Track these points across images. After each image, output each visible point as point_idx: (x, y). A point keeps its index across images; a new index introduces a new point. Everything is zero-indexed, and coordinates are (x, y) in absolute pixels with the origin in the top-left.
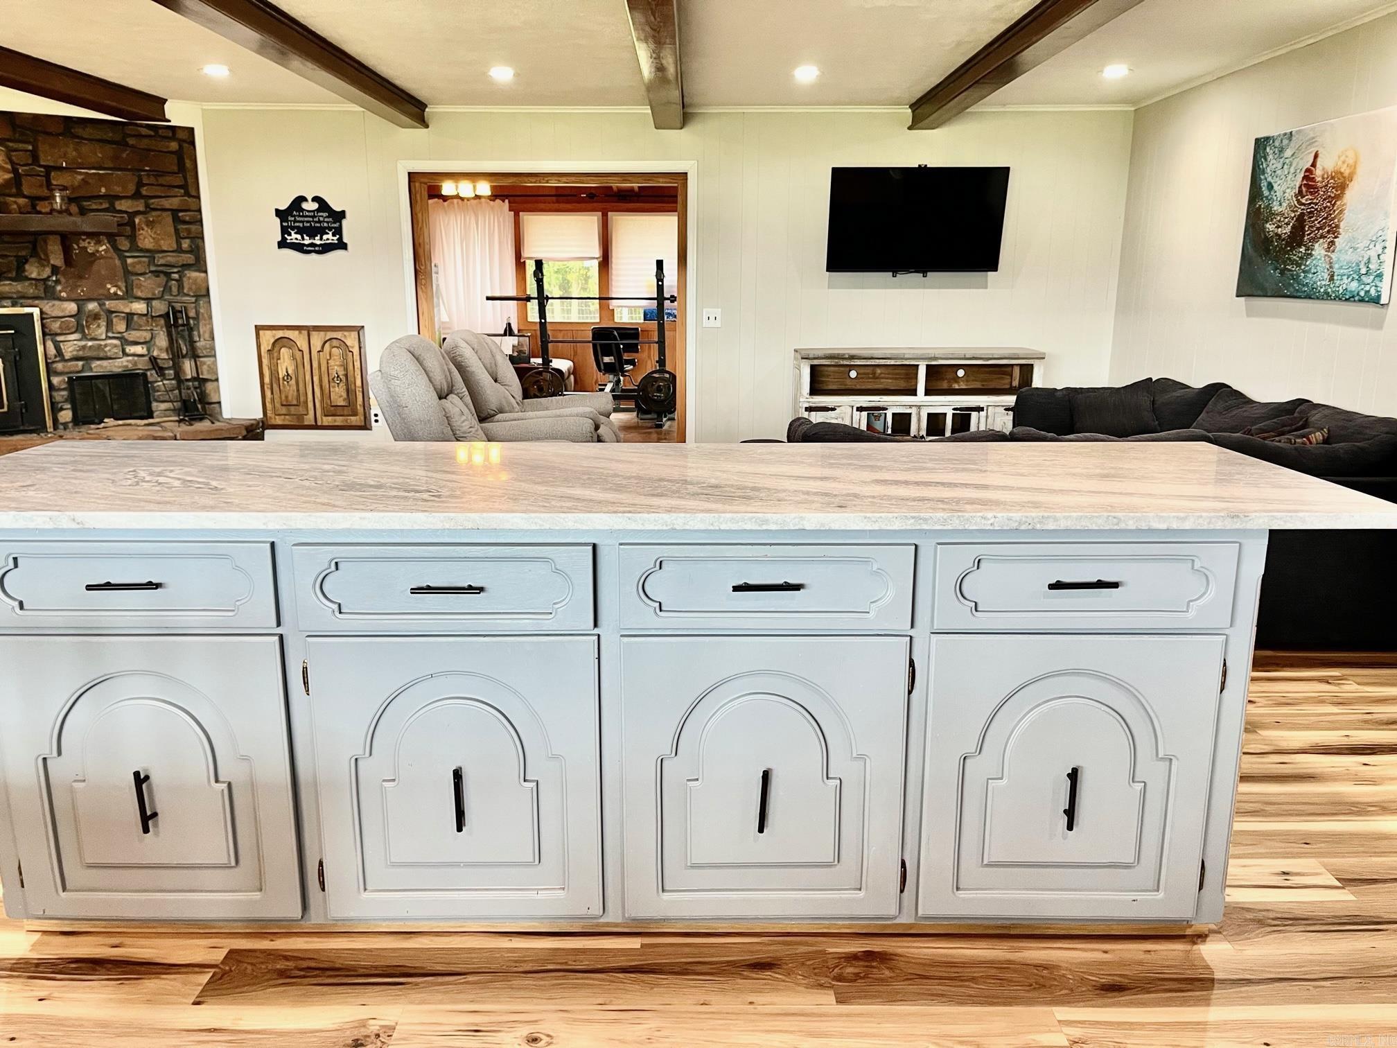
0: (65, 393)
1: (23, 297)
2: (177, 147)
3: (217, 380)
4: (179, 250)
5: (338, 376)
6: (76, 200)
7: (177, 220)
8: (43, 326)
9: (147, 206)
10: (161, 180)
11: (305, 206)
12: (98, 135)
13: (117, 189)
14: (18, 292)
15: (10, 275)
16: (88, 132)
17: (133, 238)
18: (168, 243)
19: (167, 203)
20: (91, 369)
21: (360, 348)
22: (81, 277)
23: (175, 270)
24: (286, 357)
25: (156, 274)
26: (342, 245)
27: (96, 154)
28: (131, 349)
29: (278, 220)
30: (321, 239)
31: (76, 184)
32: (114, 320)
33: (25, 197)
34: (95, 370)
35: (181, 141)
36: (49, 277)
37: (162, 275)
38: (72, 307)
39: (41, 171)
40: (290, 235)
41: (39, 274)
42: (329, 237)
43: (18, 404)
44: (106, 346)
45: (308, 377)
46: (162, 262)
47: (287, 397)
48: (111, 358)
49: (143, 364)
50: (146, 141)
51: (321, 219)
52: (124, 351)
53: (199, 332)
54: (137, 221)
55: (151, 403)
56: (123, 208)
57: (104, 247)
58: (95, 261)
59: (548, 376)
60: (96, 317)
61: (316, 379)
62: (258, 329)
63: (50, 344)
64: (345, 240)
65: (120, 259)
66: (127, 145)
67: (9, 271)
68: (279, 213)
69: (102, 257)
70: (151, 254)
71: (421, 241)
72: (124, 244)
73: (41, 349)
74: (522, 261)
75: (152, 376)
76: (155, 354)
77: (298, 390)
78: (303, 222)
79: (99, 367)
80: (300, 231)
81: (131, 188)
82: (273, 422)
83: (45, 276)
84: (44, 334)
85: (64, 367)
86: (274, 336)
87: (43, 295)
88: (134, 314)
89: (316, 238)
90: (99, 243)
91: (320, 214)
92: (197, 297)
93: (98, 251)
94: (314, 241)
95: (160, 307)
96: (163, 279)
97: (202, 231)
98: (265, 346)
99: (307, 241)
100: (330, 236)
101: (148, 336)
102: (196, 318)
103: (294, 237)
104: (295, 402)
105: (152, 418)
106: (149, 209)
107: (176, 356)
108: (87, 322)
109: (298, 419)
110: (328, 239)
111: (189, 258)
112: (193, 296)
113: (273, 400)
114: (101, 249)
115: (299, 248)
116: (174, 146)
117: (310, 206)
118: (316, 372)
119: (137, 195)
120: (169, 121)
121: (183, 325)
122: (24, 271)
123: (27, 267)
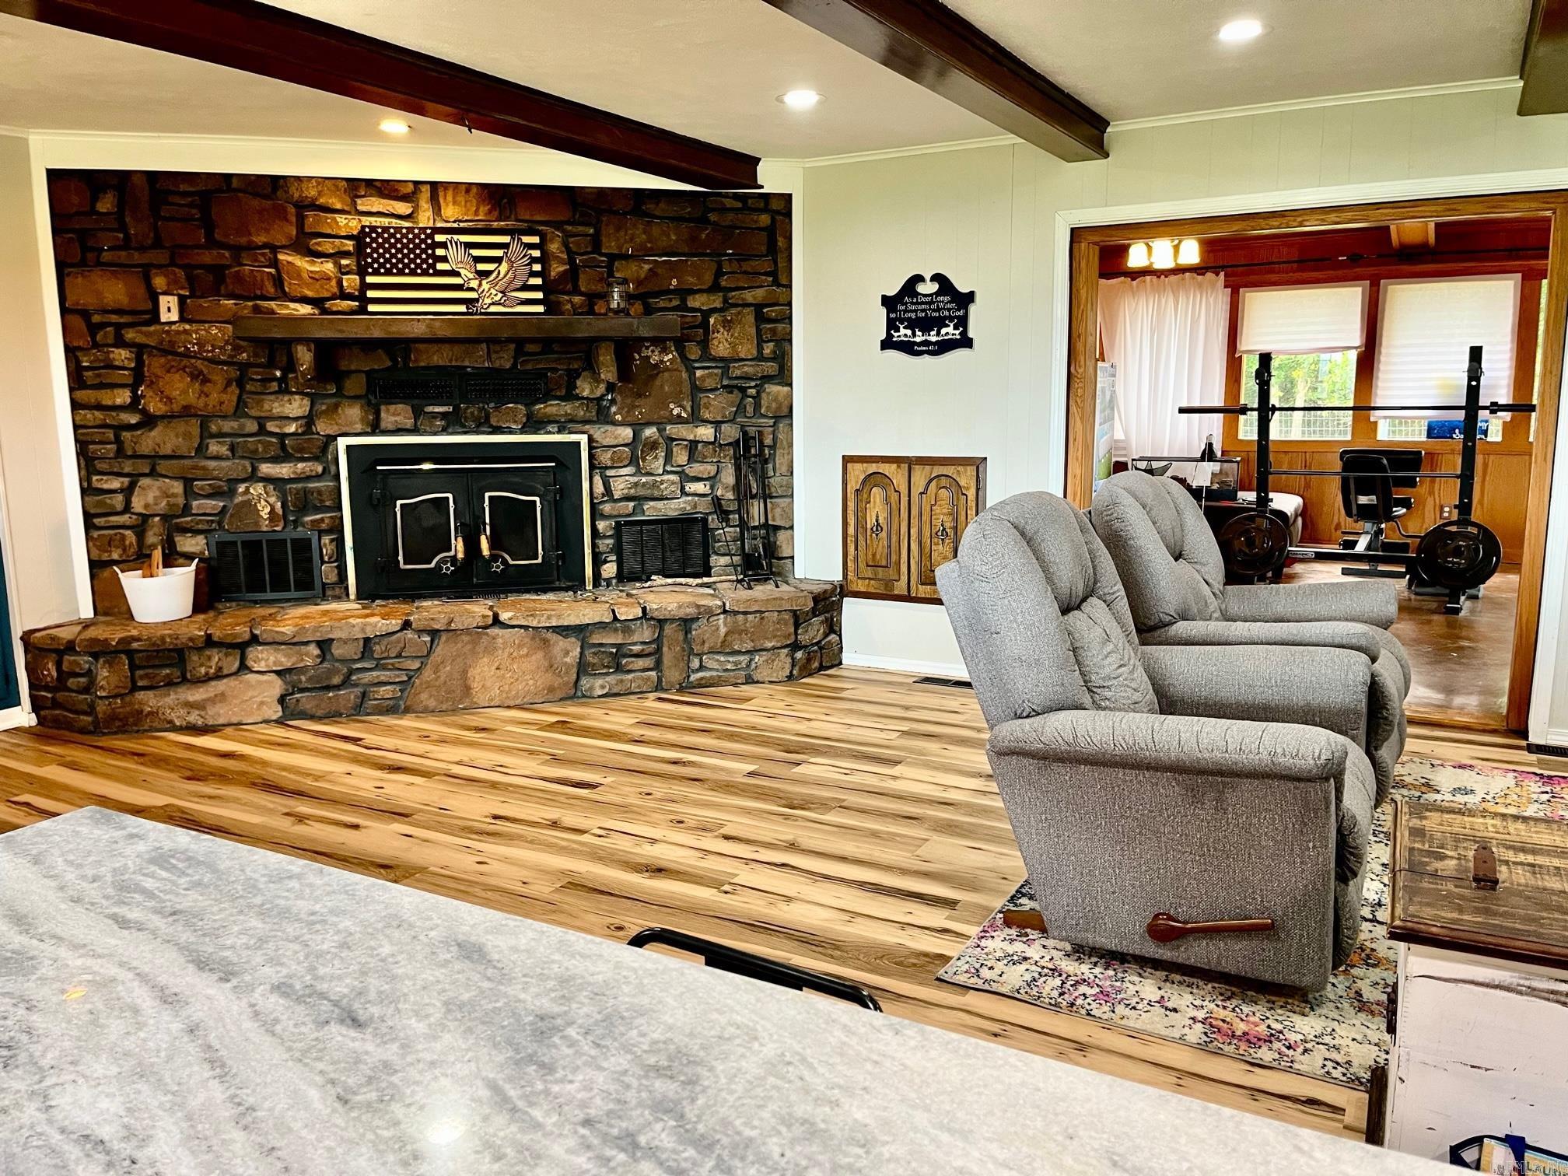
0: (610, 541)
1: (572, 421)
2: (769, 222)
3: (792, 528)
4: (760, 357)
5: (944, 529)
6: (644, 297)
7: (760, 318)
8: (591, 457)
9: (725, 301)
10: (746, 266)
11: (922, 288)
12: (673, 210)
13: (691, 280)
14: (566, 414)
15: (558, 394)
16: (662, 208)
17: (705, 344)
18: (747, 350)
19: (749, 296)
20: (643, 512)
21: (978, 490)
22: (639, 395)
23: (753, 384)
24: (878, 500)
25: (729, 389)
26: (966, 342)
27: (668, 236)
28: (692, 487)
29: (884, 311)
30: (938, 334)
31: (643, 276)
32: (674, 450)
33: (581, 294)
34: (647, 513)
35: (774, 214)
36: (604, 395)
37: (736, 391)
38: (627, 433)
39: (603, 261)
40: (898, 330)
41: (592, 391)
42: (950, 331)
43: (553, 554)
44: (662, 483)
45: (904, 529)
46: (738, 373)
47: (874, 555)
48: (667, 499)
49: (704, 506)
50: (731, 216)
51: (941, 306)
52: (682, 489)
53: (775, 464)
54: (712, 321)
55: (709, 556)
56: (697, 305)
57: (670, 356)
58: (657, 374)
59: (1265, 524)
60: (653, 446)
61: (914, 531)
62: (847, 460)
63: (597, 479)
64: (971, 335)
65: (687, 370)
66: (707, 221)
67: (559, 388)
68: (886, 301)
69: (667, 369)
70: (725, 363)
71: (1082, 330)
72: (694, 352)
73: (588, 486)
74: (1237, 356)
75: (713, 521)
76: (719, 493)
77: (889, 547)
78: (915, 311)
79: (653, 510)
80: (912, 325)
81: (708, 279)
82: (854, 588)
83: (598, 394)
84: (592, 467)
85: (613, 509)
86: (864, 472)
87: (595, 419)
88: (699, 442)
89: (932, 333)
90: (665, 351)
91: (941, 298)
92: (777, 418)
93: (662, 361)
94: (928, 338)
95: (730, 432)
96: (736, 396)
97: (791, 331)
98: (853, 485)
99: (919, 338)
100: (950, 329)
101: (711, 469)
102: (773, 447)
103: (903, 333)
104: (884, 563)
105: (710, 576)
106: (727, 305)
107: (743, 494)
108: (642, 451)
109: (886, 585)
110: (947, 334)
111: (770, 368)
112: (771, 418)
113: (856, 558)
114: (666, 359)
115: (908, 348)
116: (764, 219)
117: (928, 288)
118: (914, 521)
119: (715, 288)
120: (762, 187)
121: (755, 456)
122: (575, 387)
123: (578, 383)
